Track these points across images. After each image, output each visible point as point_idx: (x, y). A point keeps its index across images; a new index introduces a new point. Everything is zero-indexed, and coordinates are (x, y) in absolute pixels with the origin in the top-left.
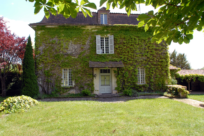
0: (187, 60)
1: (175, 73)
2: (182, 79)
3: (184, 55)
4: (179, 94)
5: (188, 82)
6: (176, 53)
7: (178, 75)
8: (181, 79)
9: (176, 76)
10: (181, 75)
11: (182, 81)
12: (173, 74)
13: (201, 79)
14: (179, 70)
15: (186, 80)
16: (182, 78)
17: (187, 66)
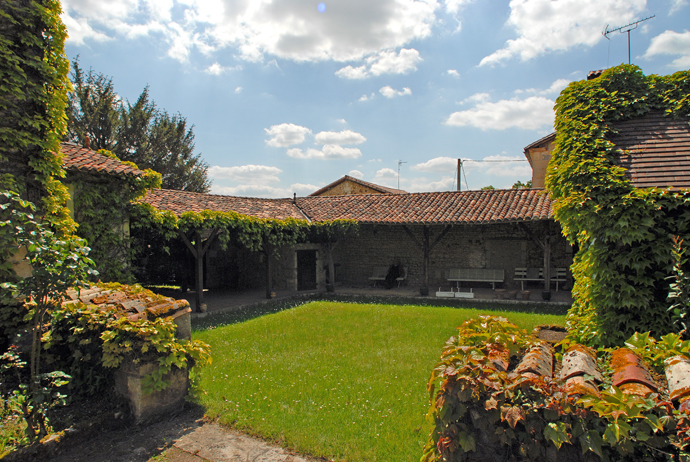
0: (194, 154)
1: (126, 197)
2: (169, 236)
3: (181, 127)
4: (118, 389)
5: (194, 251)
6: (149, 115)
7: (146, 212)
8: (162, 237)
9: (132, 220)
10: (159, 214)
11: (167, 249)
12: (114, 204)
13: (251, 234)
14: (151, 183)
15: (187, 242)
16: (166, 229)
17: (195, 183)
